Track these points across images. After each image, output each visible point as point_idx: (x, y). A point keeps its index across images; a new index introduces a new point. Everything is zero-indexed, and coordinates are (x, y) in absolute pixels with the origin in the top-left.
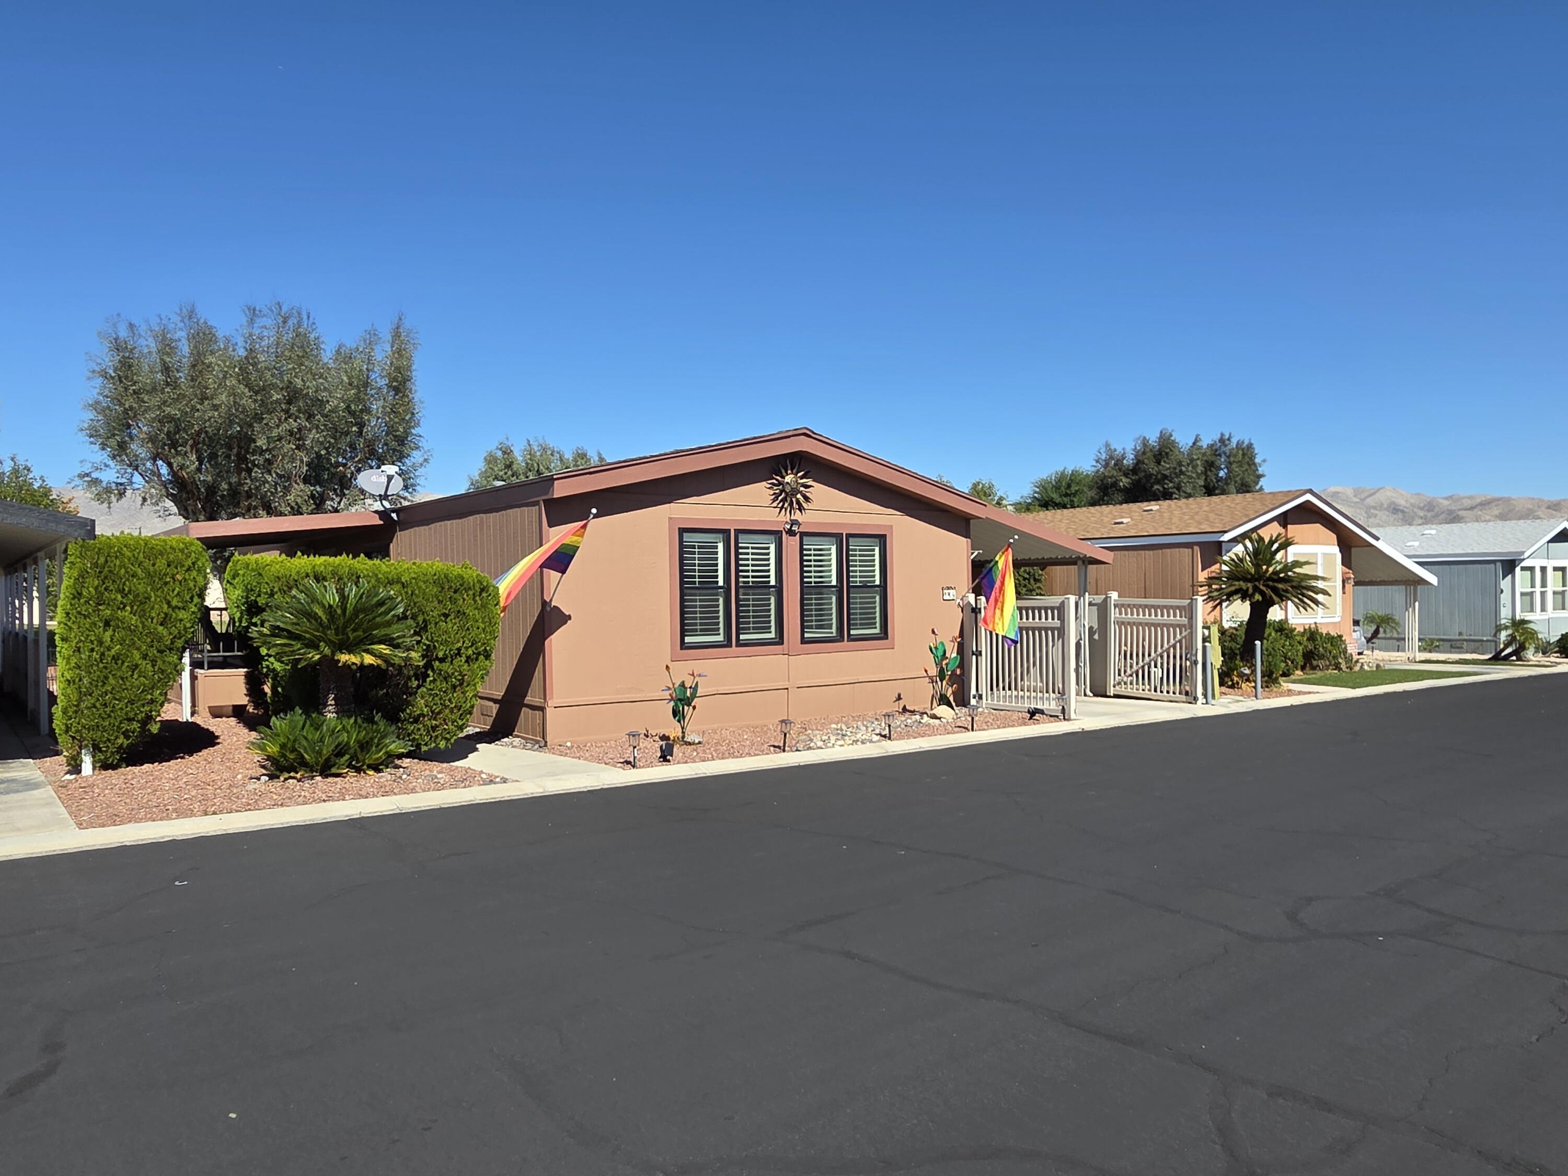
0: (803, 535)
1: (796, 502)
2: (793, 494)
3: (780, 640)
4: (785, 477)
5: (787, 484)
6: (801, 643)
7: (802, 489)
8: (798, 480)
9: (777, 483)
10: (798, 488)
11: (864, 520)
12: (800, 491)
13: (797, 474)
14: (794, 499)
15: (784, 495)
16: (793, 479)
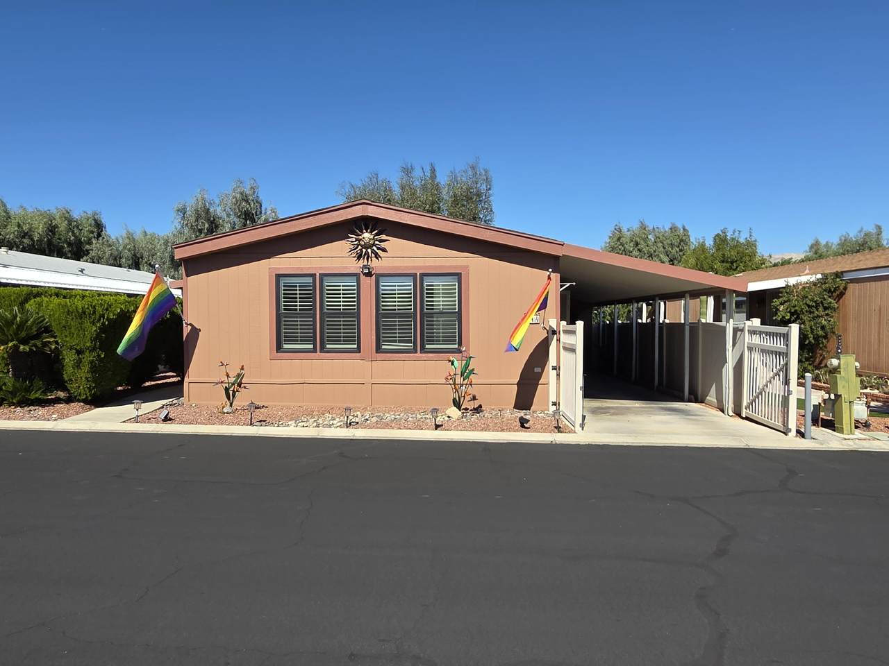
0: (379, 276)
1: (372, 252)
2: (366, 246)
3: (359, 350)
4: (361, 235)
5: (360, 240)
6: (377, 353)
7: (377, 242)
8: (372, 237)
9: (354, 240)
10: (372, 242)
11: (438, 262)
12: (374, 245)
13: (371, 232)
14: (369, 250)
15: (360, 247)
16: (367, 236)
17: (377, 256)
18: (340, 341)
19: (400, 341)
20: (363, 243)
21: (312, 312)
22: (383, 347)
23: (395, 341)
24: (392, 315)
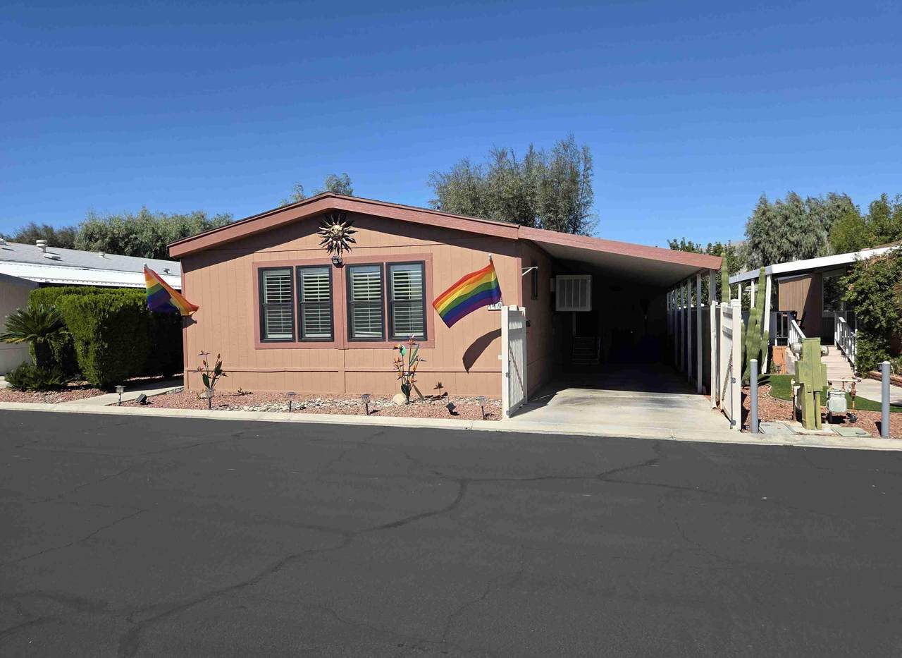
0: (349, 267)
1: (342, 244)
2: (337, 238)
3: (332, 339)
4: (331, 227)
5: (330, 232)
6: (348, 341)
7: (346, 234)
8: (341, 229)
9: (324, 232)
10: (341, 234)
11: (404, 251)
12: (343, 236)
13: (340, 224)
14: (339, 242)
15: (331, 239)
16: (337, 227)
17: (347, 247)
18: (318, 330)
19: (372, 330)
20: (332, 235)
21: (290, 303)
22: (357, 336)
23: (368, 330)
24: (362, 304)
